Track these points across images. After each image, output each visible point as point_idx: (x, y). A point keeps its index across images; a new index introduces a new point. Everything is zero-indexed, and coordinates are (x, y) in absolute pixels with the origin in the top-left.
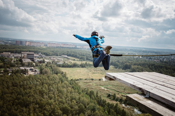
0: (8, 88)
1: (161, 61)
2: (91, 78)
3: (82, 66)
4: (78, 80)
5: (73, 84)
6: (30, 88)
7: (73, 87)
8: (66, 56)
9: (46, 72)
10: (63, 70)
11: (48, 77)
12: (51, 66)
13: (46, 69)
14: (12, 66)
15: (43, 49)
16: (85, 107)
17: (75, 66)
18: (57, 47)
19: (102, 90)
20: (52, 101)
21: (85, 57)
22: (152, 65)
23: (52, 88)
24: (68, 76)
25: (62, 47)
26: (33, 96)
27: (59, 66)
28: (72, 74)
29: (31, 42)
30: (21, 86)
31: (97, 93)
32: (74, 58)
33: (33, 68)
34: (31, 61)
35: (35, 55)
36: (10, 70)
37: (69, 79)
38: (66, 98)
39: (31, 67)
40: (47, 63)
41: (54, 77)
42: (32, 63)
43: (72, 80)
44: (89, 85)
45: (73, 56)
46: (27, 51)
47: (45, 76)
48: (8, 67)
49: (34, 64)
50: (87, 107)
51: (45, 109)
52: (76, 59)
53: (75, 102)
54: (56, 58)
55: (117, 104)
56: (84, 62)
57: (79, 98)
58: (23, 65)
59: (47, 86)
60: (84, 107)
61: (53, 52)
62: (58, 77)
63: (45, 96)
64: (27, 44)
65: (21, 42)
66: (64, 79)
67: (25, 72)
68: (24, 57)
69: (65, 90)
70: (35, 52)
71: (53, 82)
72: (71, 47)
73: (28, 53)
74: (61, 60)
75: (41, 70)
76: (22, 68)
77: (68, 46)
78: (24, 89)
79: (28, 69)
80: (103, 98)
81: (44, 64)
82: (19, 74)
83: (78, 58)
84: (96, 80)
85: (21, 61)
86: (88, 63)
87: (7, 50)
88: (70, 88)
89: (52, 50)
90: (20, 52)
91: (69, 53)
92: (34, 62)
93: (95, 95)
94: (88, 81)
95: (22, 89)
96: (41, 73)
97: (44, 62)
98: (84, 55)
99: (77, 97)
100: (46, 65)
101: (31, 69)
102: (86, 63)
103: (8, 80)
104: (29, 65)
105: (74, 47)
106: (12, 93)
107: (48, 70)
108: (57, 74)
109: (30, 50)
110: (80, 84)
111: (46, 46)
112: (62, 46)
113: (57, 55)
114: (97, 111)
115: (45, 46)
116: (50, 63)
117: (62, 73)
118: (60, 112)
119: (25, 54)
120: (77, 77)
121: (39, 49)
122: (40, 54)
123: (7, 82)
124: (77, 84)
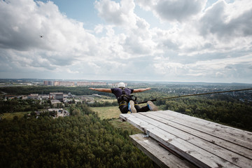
0: (35, 133)
3: (115, 105)
4: (110, 120)
5: (105, 124)
6: (60, 131)
7: (106, 128)
8: (97, 95)
9: (76, 113)
10: (95, 110)
11: (79, 118)
12: (81, 107)
14: (40, 108)
15: (73, 88)
16: (120, 149)
17: (107, 105)
20: (84, 144)
23: (83, 131)
24: (100, 116)
26: (62, 140)
27: (91, 106)
28: (104, 113)
29: (60, 82)
30: (49, 130)
32: (106, 97)
33: (62, 109)
34: (60, 102)
35: (64, 95)
36: (38, 113)
37: (101, 119)
38: (99, 141)
39: (60, 108)
41: (84, 118)
42: (61, 104)
43: (104, 120)
44: (123, 125)
45: (104, 94)
47: (75, 118)
48: (35, 110)
49: (63, 105)
50: (122, 148)
51: (76, 154)
52: (108, 97)
53: (108, 144)
54: (87, 98)
57: (113, 140)
58: (52, 107)
59: (77, 128)
60: (118, 149)
61: (83, 91)
62: (89, 118)
63: (76, 140)
64: (56, 84)
65: (50, 83)
66: (95, 119)
67: (54, 114)
68: (52, 99)
69: (97, 131)
70: (66, 92)
71: (84, 123)
72: (102, 85)
73: (56, 93)
74: (92, 100)
75: (71, 111)
76: (51, 110)
78: (54, 132)
79: (57, 110)
81: (74, 105)
82: (47, 117)
83: (110, 96)
85: (49, 102)
87: (35, 91)
88: (102, 129)
90: (48, 93)
95: (51, 133)
96: (71, 114)
97: (74, 102)
99: (111, 138)
100: (76, 106)
101: (60, 111)
103: (36, 124)
104: (59, 106)
105: (105, 84)
106: (39, 138)
107: (79, 111)
108: (88, 114)
111: (76, 85)
112: (92, 84)
113: (88, 95)
114: (133, 153)
115: (74, 85)
116: (80, 103)
117: (94, 113)
118: (93, 156)
119: (53, 95)
120: (109, 117)
121: (69, 88)
122: (70, 93)
123: (34, 126)
124: (110, 124)
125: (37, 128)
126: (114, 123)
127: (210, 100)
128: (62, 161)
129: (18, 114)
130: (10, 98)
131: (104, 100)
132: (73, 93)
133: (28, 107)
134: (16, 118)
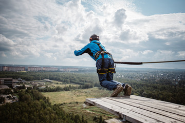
1: (141, 79)
2: (76, 101)
3: (66, 89)
4: (62, 105)
5: (56, 109)
7: (57, 113)
8: (49, 80)
9: (26, 99)
10: (46, 95)
11: (29, 104)
12: (32, 92)
13: (27, 95)
15: (23, 74)
17: (58, 89)
18: (39, 71)
19: (88, 113)
21: (68, 80)
22: (134, 84)
23: (33, 117)
24: (51, 101)
25: (45, 71)
27: (41, 91)
28: (56, 98)
29: (10, 66)
31: (83, 117)
32: (57, 82)
33: (10, 95)
34: (9, 88)
35: (14, 81)
37: (52, 104)
39: (9, 94)
40: (28, 88)
41: (35, 104)
42: (9, 90)
43: (55, 105)
44: (74, 109)
45: (55, 79)
46: (4, 77)
47: (24, 104)
49: (12, 90)
52: (59, 83)
54: (37, 83)
56: (68, 85)
59: (27, 115)
61: (34, 76)
62: (40, 103)
64: (5, 69)
66: (46, 105)
69: (48, 116)
71: (34, 109)
72: (54, 70)
73: (5, 79)
74: (43, 85)
75: (21, 97)
77: (50, 70)
79: (6, 96)
81: (24, 90)
83: (61, 81)
84: (80, 103)
86: (71, 85)
88: (53, 115)
89: (33, 74)
91: (52, 77)
92: (13, 88)
93: (81, 119)
94: (73, 105)
96: (20, 100)
97: (24, 87)
98: (67, 78)
100: (27, 91)
101: (8, 97)
102: (70, 86)
104: (6, 92)
105: (57, 70)
107: (29, 96)
108: (38, 100)
109: (8, 75)
110: (64, 109)
111: (27, 70)
112: (44, 69)
113: (39, 80)
115: (25, 70)
116: (30, 88)
117: (45, 98)
119: (1, 81)
120: (60, 102)
121: (19, 74)
122: (20, 79)
124: (61, 109)
126: (65, 109)
127: (156, 85)
132: (23, 78)
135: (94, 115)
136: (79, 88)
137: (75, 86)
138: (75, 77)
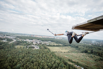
0: (26, 54)
2: (61, 51)
3: (57, 46)
6: (35, 55)
7: (53, 55)
8: (50, 42)
9: (42, 48)
10: (49, 47)
12: (44, 46)
14: (29, 45)
15: (41, 38)
17: (54, 46)
20: (44, 61)
24: (51, 50)
26: (36, 58)
27: (47, 45)
37: (51, 52)
38: (50, 60)
43: (52, 52)
49: (37, 44)
50: (59, 65)
51: (40, 65)
52: (54, 43)
53: (54, 62)
54: (46, 42)
55: (73, 65)
56: (58, 44)
58: (33, 45)
60: (57, 65)
63: (41, 59)
64: (35, 36)
65: (33, 36)
66: (49, 51)
67: (33, 47)
68: (34, 42)
70: (38, 40)
71: (45, 53)
72: (52, 38)
74: (48, 43)
75: (40, 47)
78: (33, 55)
79: (35, 46)
80: (66, 61)
82: (31, 48)
85: (32, 43)
90: (32, 39)
94: (59, 53)
97: (41, 44)
99: (54, 60)
103: (27, 50)
108: (46, 49)
116: (43, 44)
117: (49, 49)
119: (34, 40)
120: (54, 51)
122: (40, 40)
123: (26, 52)
125: (27, 52)
126: (56, 54)
128: (35, 67)
129: (22, 46)
130: (20, 40)
131: (53, 44)
132: (41, 40)
133: (25, 44)
134: (21, 48)
135: (68, 58)
136: (63, 46)
137: (61, 45)
138: (61, 41)
